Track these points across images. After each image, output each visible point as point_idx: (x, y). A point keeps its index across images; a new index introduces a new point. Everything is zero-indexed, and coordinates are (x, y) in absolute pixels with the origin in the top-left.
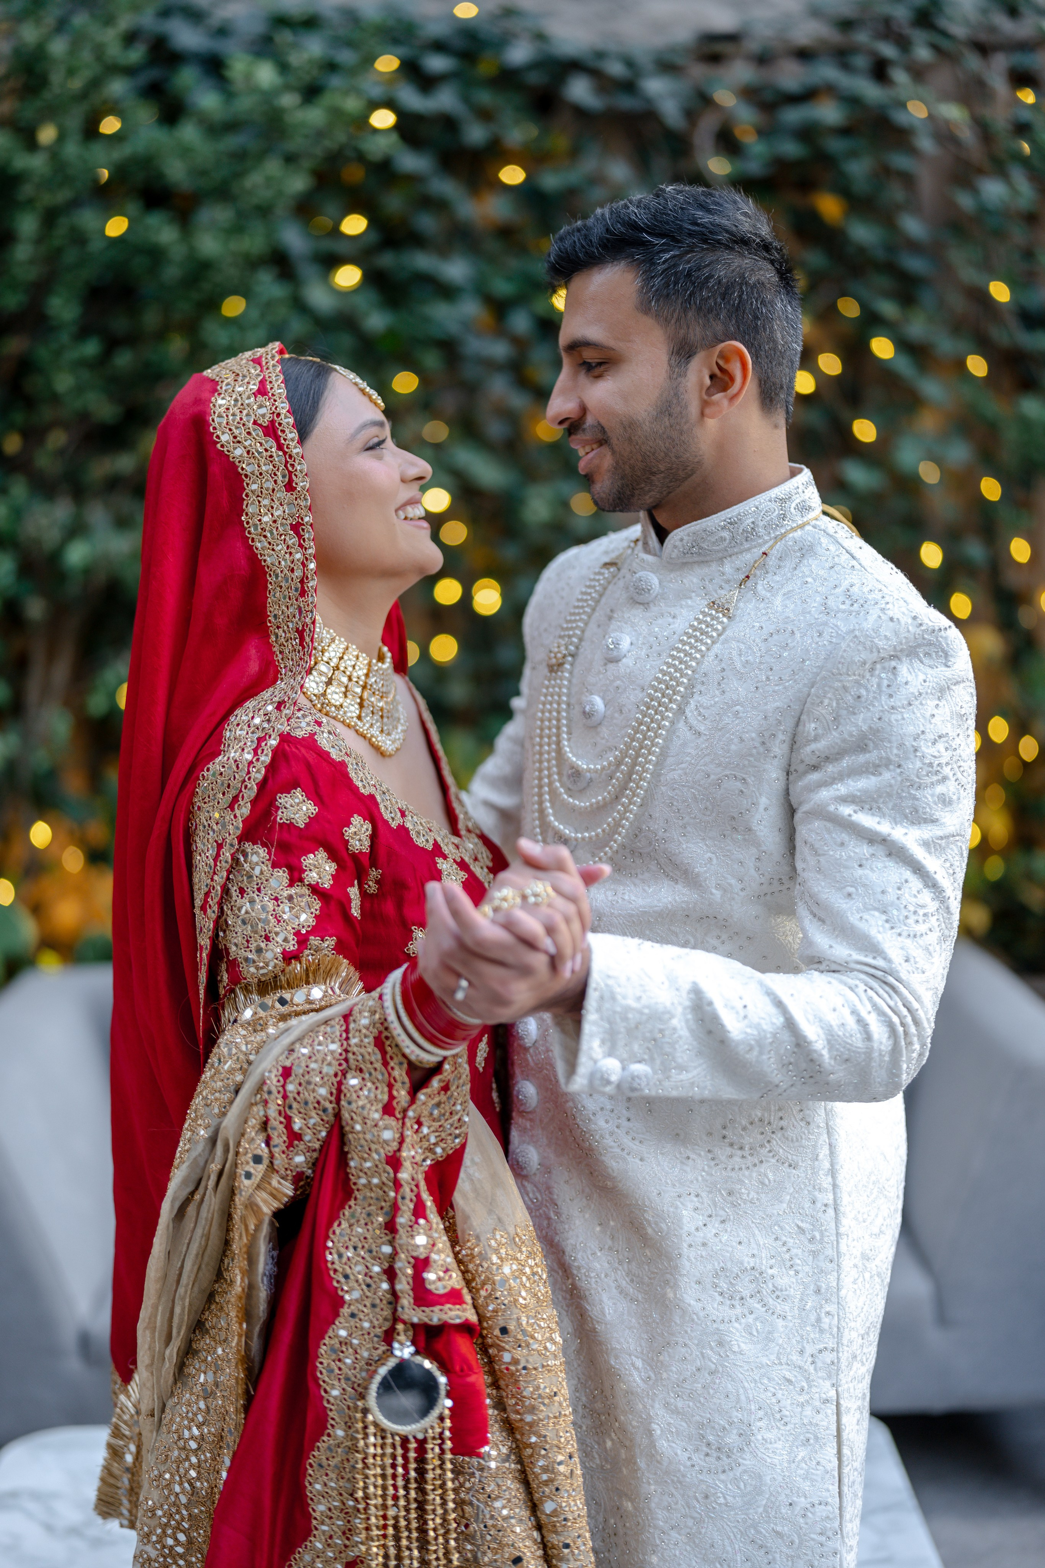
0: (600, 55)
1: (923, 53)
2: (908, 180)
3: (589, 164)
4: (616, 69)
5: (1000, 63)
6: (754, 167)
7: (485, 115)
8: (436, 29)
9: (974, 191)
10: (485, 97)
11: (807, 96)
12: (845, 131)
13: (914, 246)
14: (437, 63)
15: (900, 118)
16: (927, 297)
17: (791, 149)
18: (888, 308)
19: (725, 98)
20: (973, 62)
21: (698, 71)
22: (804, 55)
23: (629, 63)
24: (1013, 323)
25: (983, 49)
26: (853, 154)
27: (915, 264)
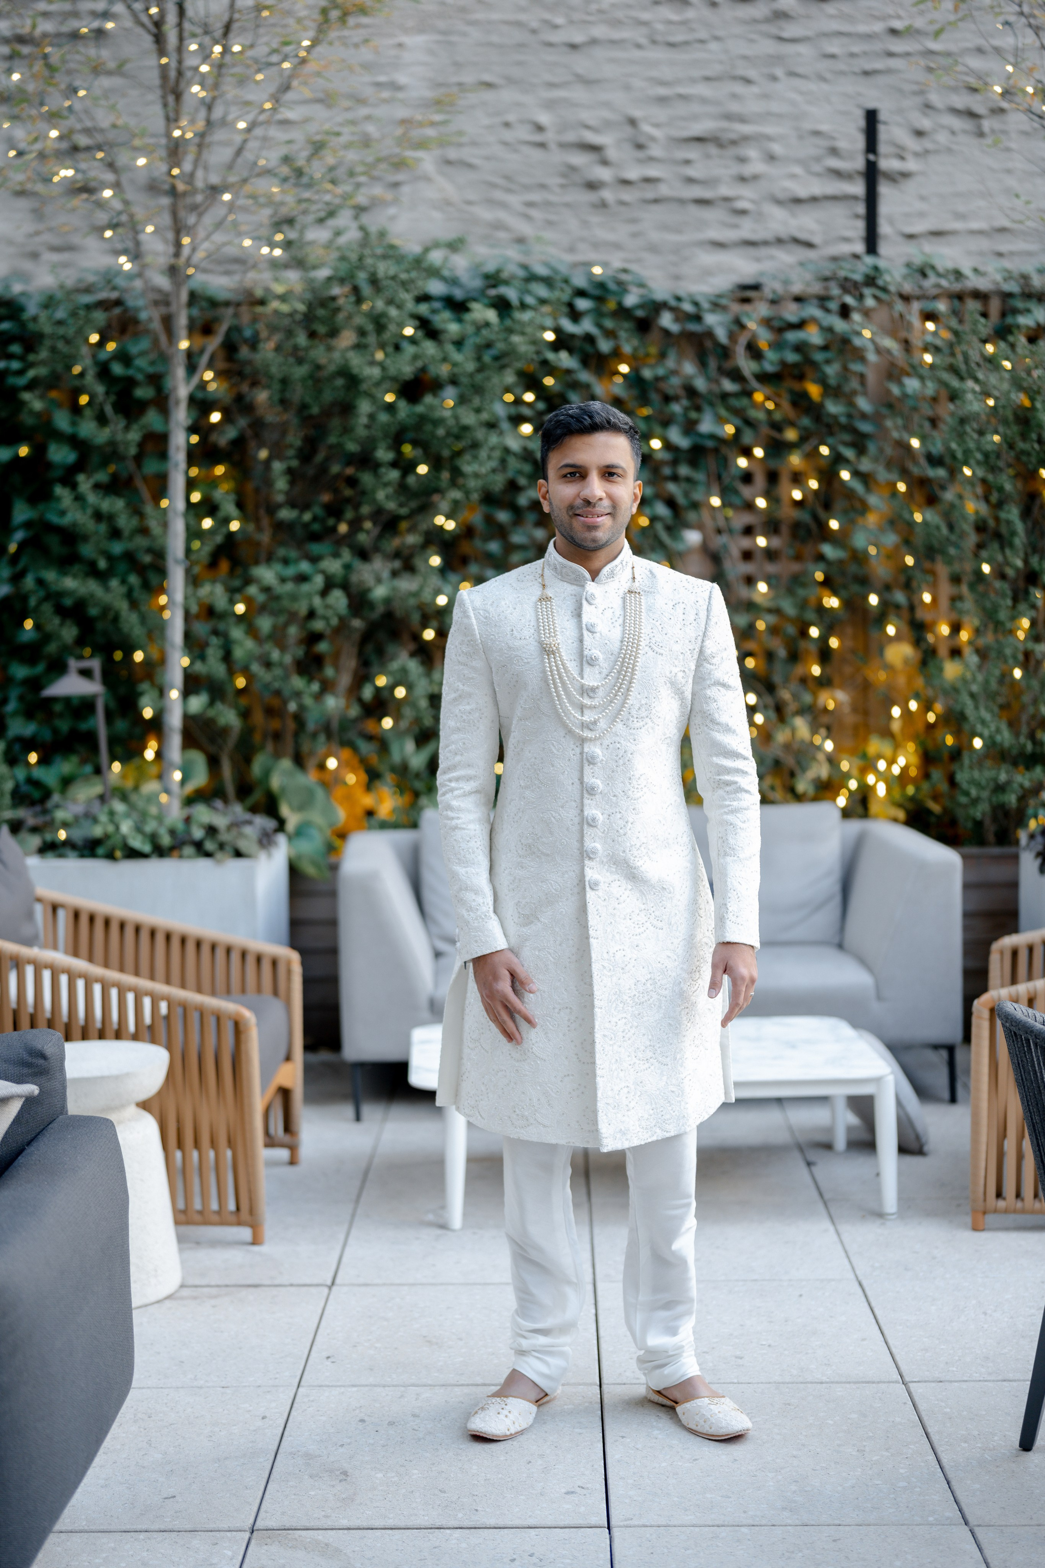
0: (679, 299)
1: (870, 302)
2: (862, 377)
3: (671, 362)
4: (687, 307)
5: (916, 306)
6: (769, 368)
7: (610, 334)
8: (580, 281)
9: (901, 384)
10: (609, 324)
11: (800, 325)
12: (825, 348)
13: (864, 416)
14: (583, 304)
15: (857, 342)
16: (872, 448)
17: (792, 357)
18: (849, 453)
19: (752, 325)
20: (899, 306)
21: (736, 308)
22: (798, 299)
23: (696, 304)
24: (923, 461)
25: (906, 298)
26: (828, 362)
27: (865, 427)
